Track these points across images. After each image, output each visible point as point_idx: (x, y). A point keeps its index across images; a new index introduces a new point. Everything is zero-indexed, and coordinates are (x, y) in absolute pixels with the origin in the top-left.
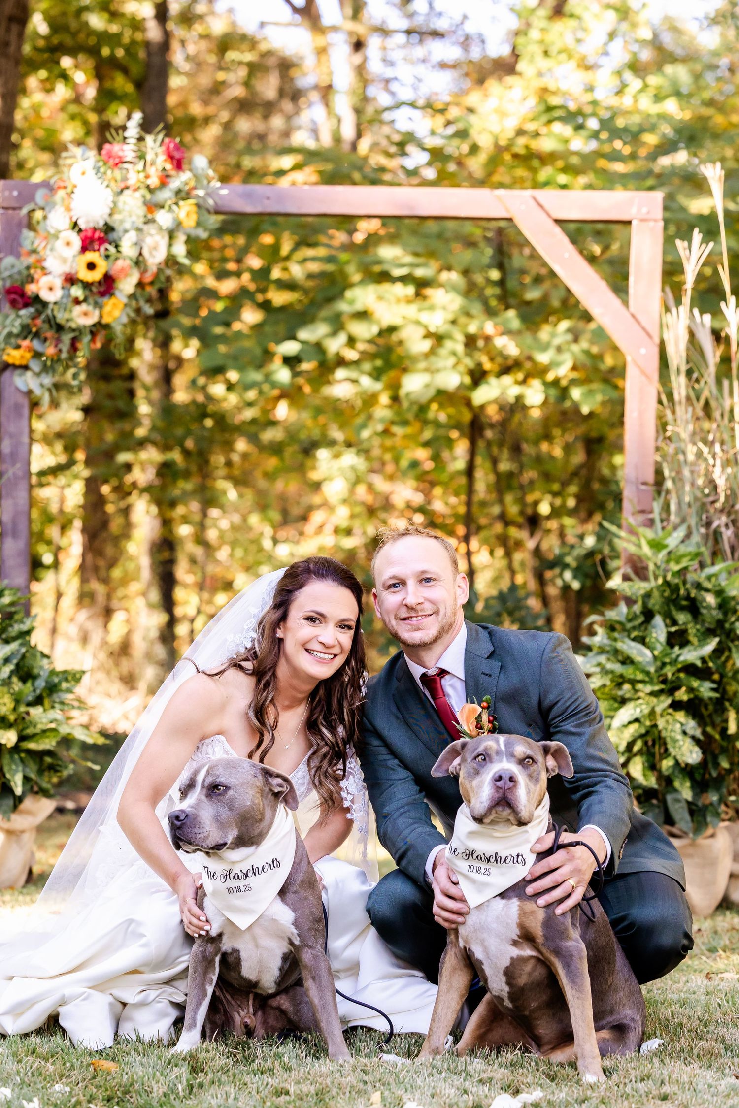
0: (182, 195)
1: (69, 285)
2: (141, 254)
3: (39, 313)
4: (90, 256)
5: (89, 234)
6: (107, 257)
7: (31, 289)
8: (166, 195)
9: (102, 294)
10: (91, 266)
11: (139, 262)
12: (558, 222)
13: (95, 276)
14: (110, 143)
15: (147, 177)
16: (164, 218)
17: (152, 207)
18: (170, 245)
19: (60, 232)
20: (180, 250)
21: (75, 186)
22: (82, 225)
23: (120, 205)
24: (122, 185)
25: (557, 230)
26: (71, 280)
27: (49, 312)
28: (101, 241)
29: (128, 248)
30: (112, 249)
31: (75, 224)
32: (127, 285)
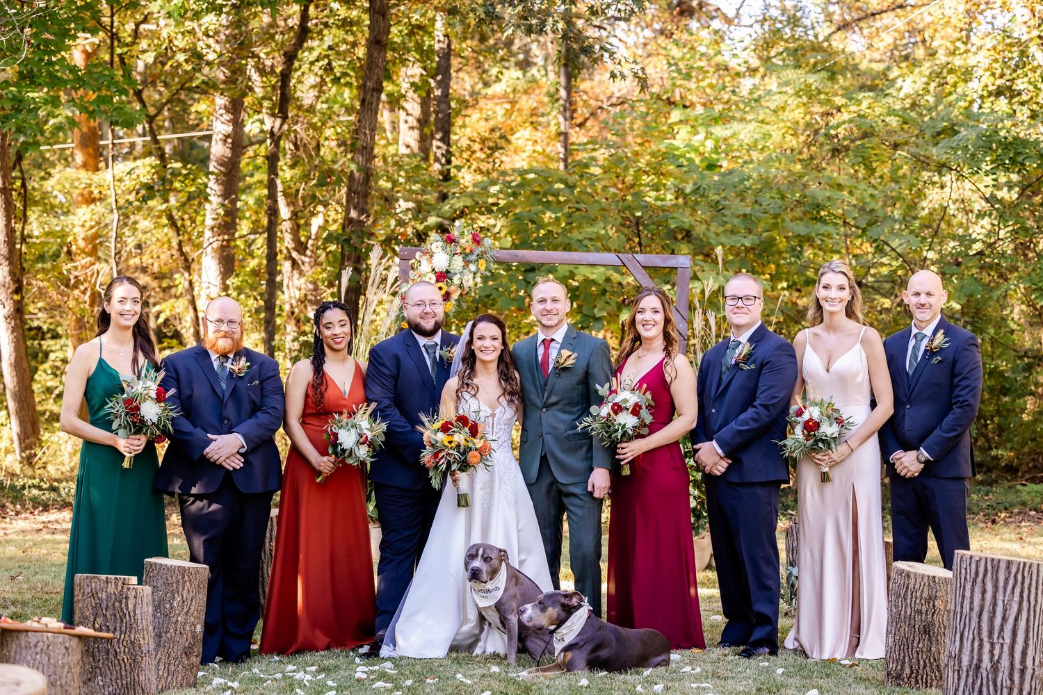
0: (480, 256)
2: (461, 283)
4: (440, 284)
5: (440, 274)
6: (447, 285)
8: (474, 257)
11: (461, 286)
12: (644, 267)
15: (465, 249)
16: (472, 267)
17: (467, 263)
18: (474, 279)
19: (427, 273)
20: (478, 280)
21: (434, 253)
22: (437, 270)
23: (453, 262)
24: (454, 253)
25: (644, 271)
28: (445, 277)
29: (456, 280)
30: (449, 281)
31: (434, 270)
32: (455, 296)
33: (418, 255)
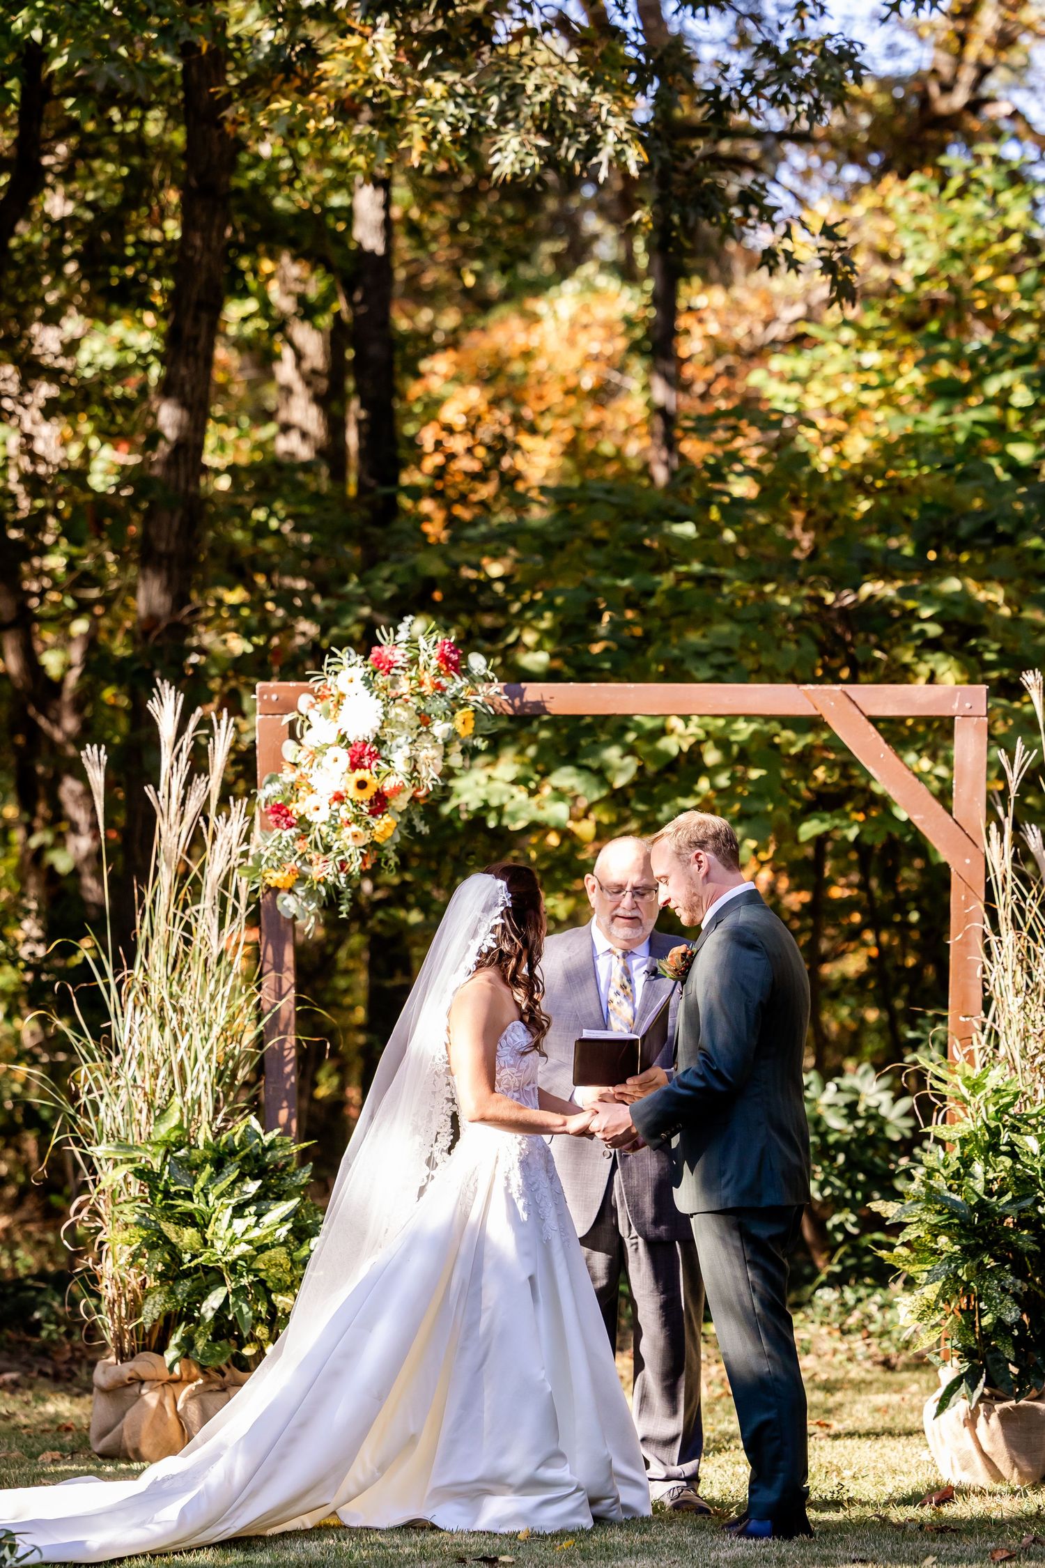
0: (458, 703)
1: (335, 805)
2: (415, 769)
3: (303, 835)
4: (360, 774)
5: (359, 749)
6: (378, 773)
7: (297, 808)
8: (442, 705)
9: (373, 813)
10: (362, 785)
11: (413, 777)
12: (874, 720)
13: (368, 794)
14: (380, 645)
15: (421, 684)
16: (440, 729)
17: (425, 719)
18: (446, 756)
19: (328, 746)
21: (343, 695)
22: (351, 738)
23: (392, 715)
24: (393, 693)
25: (872, 728)
26: (339, 798)
27: (315, 835)
28: (372, 755)
29: (400, 760)
30: (385, 766)
31: (344, 737)
32: (400, 802)
33: (304, 701)
